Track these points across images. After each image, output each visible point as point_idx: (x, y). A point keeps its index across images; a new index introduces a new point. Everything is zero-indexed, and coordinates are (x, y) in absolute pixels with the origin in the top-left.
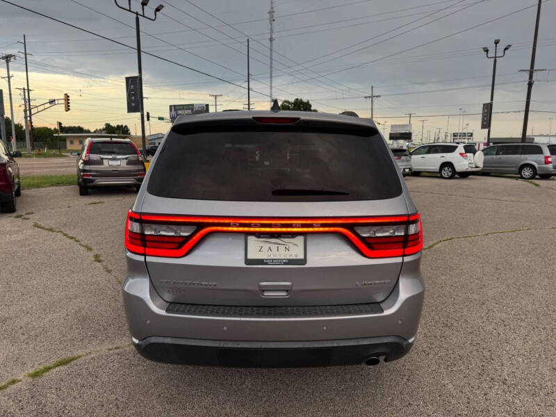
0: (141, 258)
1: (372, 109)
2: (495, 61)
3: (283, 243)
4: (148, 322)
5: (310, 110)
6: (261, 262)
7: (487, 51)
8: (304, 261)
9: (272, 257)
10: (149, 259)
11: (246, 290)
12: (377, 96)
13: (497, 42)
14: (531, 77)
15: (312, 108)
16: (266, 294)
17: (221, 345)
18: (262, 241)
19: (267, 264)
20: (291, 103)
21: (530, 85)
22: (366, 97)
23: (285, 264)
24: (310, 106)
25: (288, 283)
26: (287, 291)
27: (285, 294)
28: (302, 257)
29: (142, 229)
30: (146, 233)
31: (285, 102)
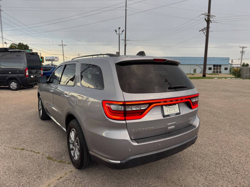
0: (124, 122)
1: (63, 51)
2: (119, 36)
3: (173, 107)
4: (130, 150)
5: (28, 49)
6: (168, 116)
7: (116, 31)
8: (179, 113)
9: (171, 114)
10: (128, 122)
11: (163, 128)
12: (65, 45)
13: (119, 28)
14: (125, 43)
15: (29, 48)
16: (169, 128)
17: (158, 152)
18: (167, 108)
19: (170, 116)
20: (17, 45)
21: (125, 45)
22: (60, 45)
23: (175, 115)
24: (28, 47)
25: (175, 123)
26: (174, 125)
27: (174, 127)
28: (179, 112)
29: (125, 108)
30: (127, 110)
31: (13, 44)
